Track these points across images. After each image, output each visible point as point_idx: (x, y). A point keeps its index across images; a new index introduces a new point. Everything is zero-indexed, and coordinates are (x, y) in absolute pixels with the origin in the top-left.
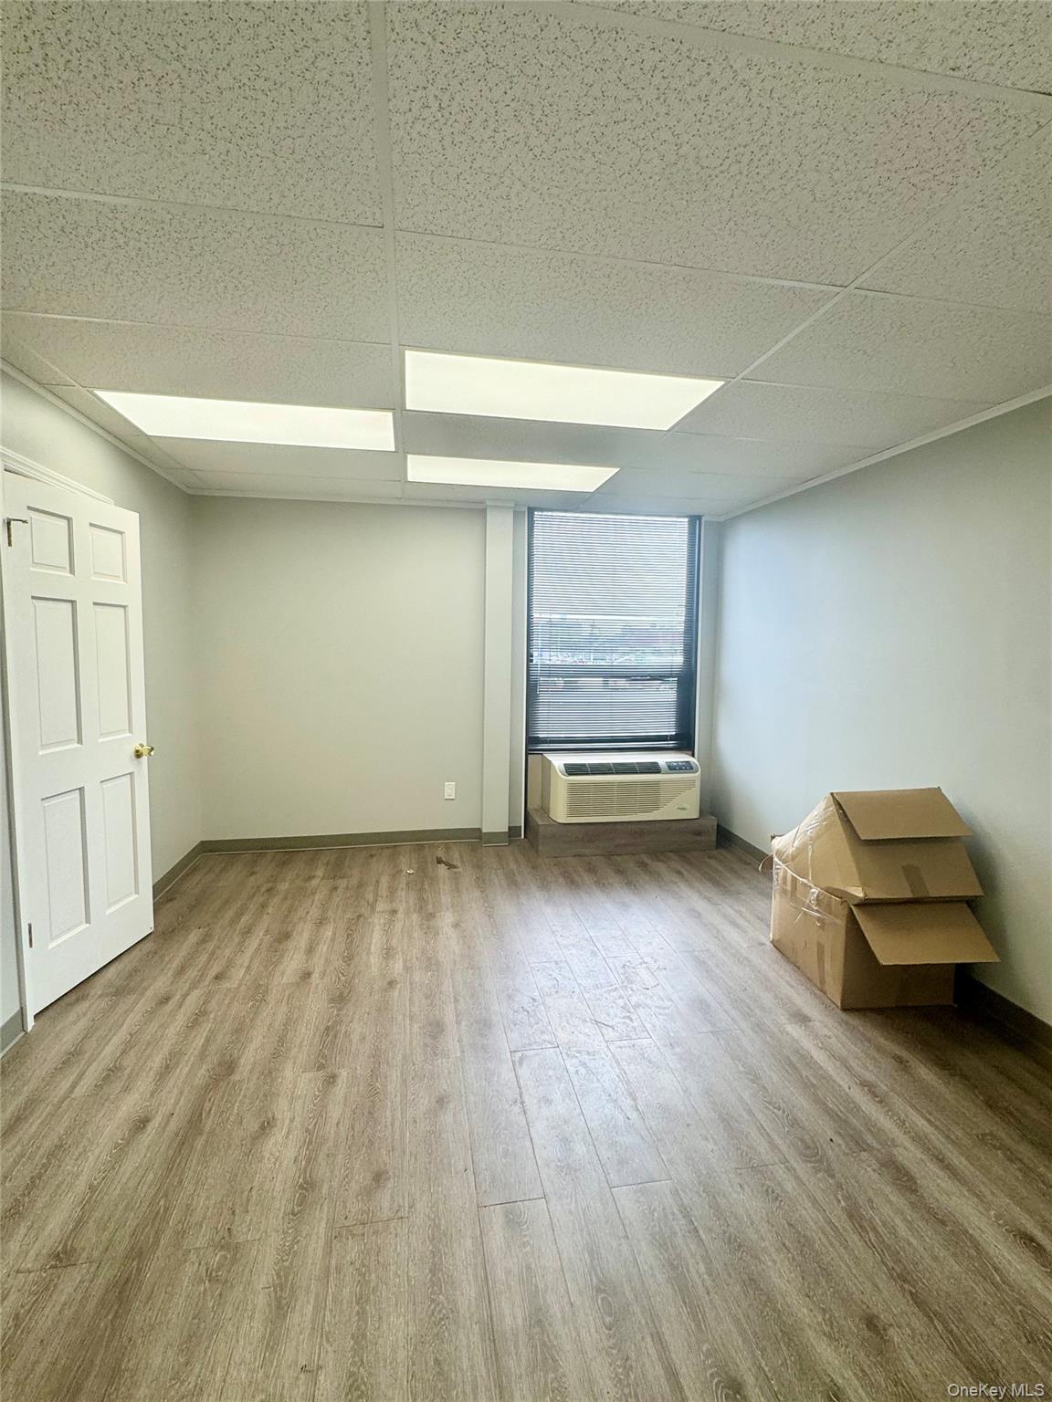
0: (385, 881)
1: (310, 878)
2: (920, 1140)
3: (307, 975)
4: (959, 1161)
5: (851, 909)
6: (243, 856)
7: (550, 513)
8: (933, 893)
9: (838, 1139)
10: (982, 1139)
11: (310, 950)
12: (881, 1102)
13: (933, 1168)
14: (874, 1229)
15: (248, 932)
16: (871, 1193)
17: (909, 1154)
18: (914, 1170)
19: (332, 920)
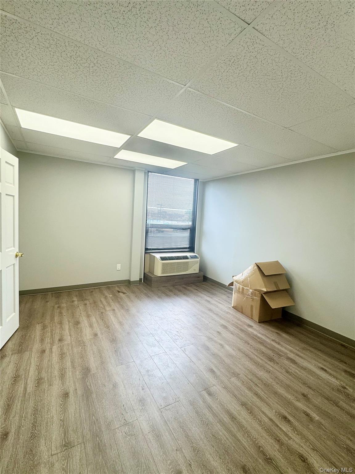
0: (103, 299)
1: (73, 301)
2: (291, 351)
3: (96, 335)
4: (302, 355)
5: (262, 295)
6: (38, 295)
7: (154, 174)
8: (281, 289)
9: (274, 355)
10: (303, 349)
11: (91, 326)
12: (279, 344)
13: (298, 357)
14: (293, 374)
15: (61, 323)
16: (288, 366)
17: (292, 356)
18: (294, 359)
19: (92, 315)
